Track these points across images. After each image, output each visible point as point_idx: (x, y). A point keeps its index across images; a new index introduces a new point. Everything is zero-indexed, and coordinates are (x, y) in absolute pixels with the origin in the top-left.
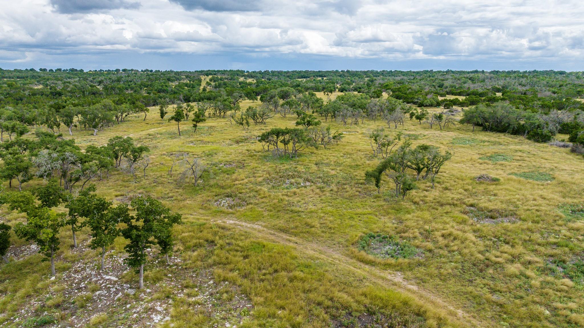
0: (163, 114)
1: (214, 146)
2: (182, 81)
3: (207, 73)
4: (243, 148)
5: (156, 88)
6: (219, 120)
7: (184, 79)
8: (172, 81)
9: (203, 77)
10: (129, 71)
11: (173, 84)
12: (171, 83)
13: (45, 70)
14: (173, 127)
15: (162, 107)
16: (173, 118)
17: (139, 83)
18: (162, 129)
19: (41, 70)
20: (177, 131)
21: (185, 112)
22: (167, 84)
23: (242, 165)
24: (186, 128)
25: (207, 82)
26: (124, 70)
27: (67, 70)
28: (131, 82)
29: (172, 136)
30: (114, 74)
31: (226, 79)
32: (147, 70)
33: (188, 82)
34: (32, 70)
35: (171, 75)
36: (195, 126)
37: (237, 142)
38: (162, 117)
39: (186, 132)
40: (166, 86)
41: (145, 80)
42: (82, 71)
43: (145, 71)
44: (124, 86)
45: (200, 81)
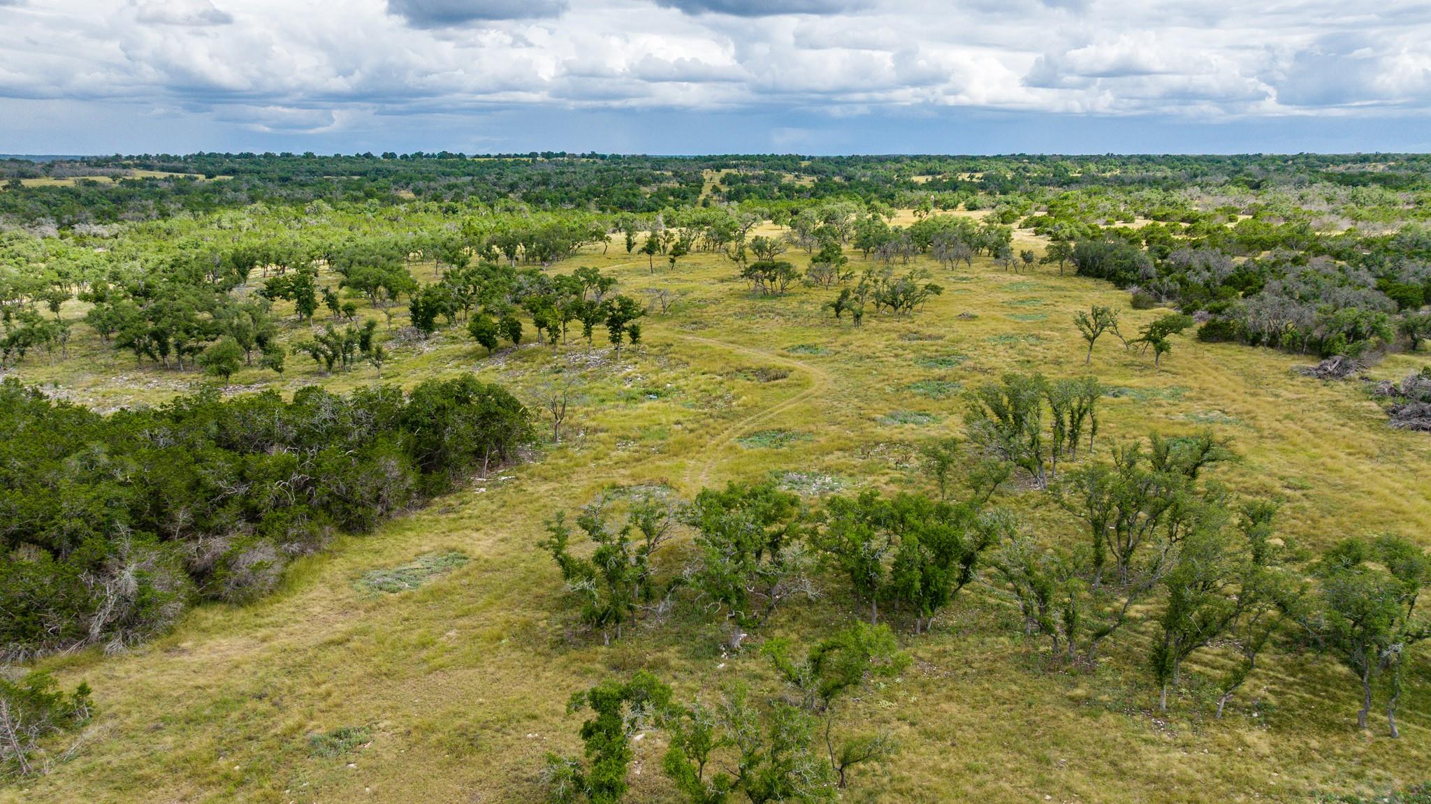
0: (630, 246)
1: (693, 284)
2: (664, 185)
3: (717, 163)
4: (726, 287)
5: (615, 199)
6: (711, 255)
7: (668, 179)
8: (646, 184)
9: (707, 174)
10: (557, 155)
11: (647, 189)
12: (643, 189)
13: (393, 156)
14: (644, 261)
15: (629, 235)
16: (644, 250)
17: (585, 188)
18: (629, 265)
19: (385, 155)
20: (648, 267)
21: (662, 243)
22: (636, 191)
23: (717, 301)
24: (661, 264)
25: (714, 187)
26: (548, 155)
27: (434, 156)
28: (568, 185)
29: (643, 273)
30: (527, 164)
31: (754, 177)
32: (593, 155)
33: (677, 185)
34: (368, 156)
35: (645, 171)
36: (673, 261)
37: (722, 281)
38: (629, 249)
39: (660, 270)
40: (634, 195)
41: (595, 182)
42: (461, 156)
43: (590, 156)
44: (558, 194)
45: (700, 183)
